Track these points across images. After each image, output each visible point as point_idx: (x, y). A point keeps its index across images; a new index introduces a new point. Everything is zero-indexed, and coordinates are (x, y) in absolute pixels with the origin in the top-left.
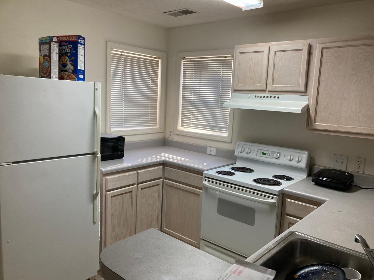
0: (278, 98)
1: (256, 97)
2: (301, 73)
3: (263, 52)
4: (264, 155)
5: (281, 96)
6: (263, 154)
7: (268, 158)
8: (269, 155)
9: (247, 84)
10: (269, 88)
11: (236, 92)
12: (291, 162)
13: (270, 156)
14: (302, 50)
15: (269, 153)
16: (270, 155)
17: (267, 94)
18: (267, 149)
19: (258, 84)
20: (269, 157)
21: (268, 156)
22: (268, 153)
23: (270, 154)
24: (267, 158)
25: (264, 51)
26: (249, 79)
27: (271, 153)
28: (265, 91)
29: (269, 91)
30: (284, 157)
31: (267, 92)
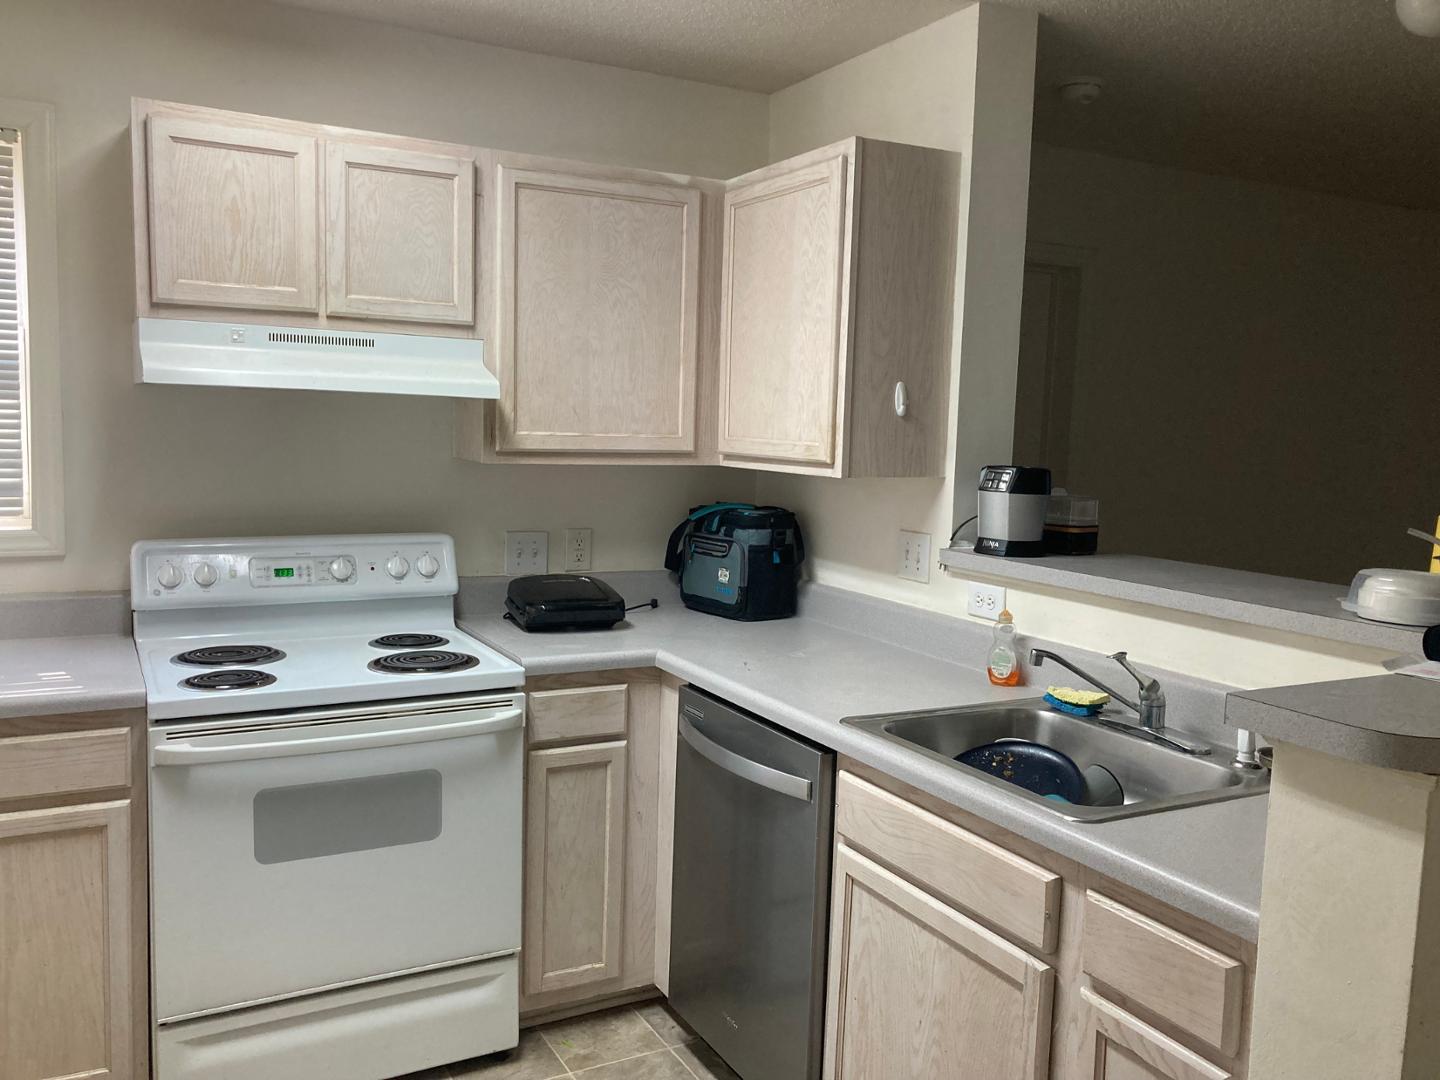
0: (372, 343)
1: (273, 337)
2: (455, 259)
3: (291, 155)
4: (284, 580)
5: (382, 337)
6: (278, 572)
7: (309, 585)
8: (309, 575)
9: (225, 281)
10: (337, 304)
11: (164, 313)
12: (402, 581)
13: (313, 577)
14: (451, 177)
15: (304, 566)
16: (313, 571)
17: (323, 330)
18: (292, 553)
19: (279, 285)
20: (309, 581)
21: (305, 578)
22: (300, 568)
23: (308, 568)
24: (303, 585)
25: (296, 154)
26: (231, 259)
27: (311, 563)
28: (315, 315)
29: (329, 317)
30: (373, 569)
31: (323, 321)
